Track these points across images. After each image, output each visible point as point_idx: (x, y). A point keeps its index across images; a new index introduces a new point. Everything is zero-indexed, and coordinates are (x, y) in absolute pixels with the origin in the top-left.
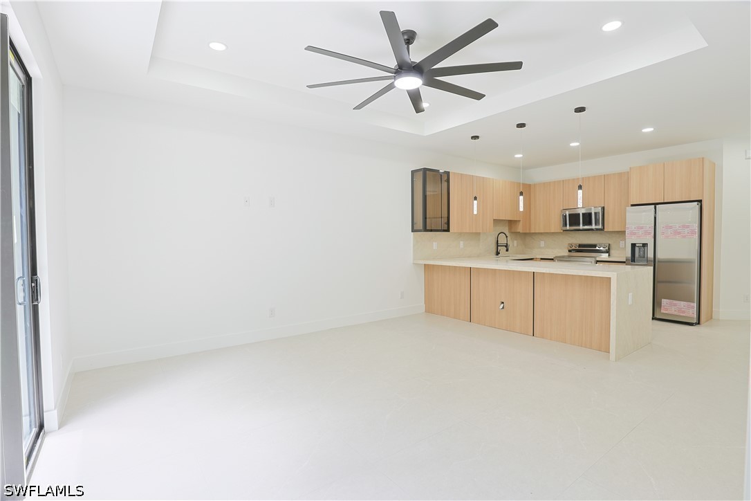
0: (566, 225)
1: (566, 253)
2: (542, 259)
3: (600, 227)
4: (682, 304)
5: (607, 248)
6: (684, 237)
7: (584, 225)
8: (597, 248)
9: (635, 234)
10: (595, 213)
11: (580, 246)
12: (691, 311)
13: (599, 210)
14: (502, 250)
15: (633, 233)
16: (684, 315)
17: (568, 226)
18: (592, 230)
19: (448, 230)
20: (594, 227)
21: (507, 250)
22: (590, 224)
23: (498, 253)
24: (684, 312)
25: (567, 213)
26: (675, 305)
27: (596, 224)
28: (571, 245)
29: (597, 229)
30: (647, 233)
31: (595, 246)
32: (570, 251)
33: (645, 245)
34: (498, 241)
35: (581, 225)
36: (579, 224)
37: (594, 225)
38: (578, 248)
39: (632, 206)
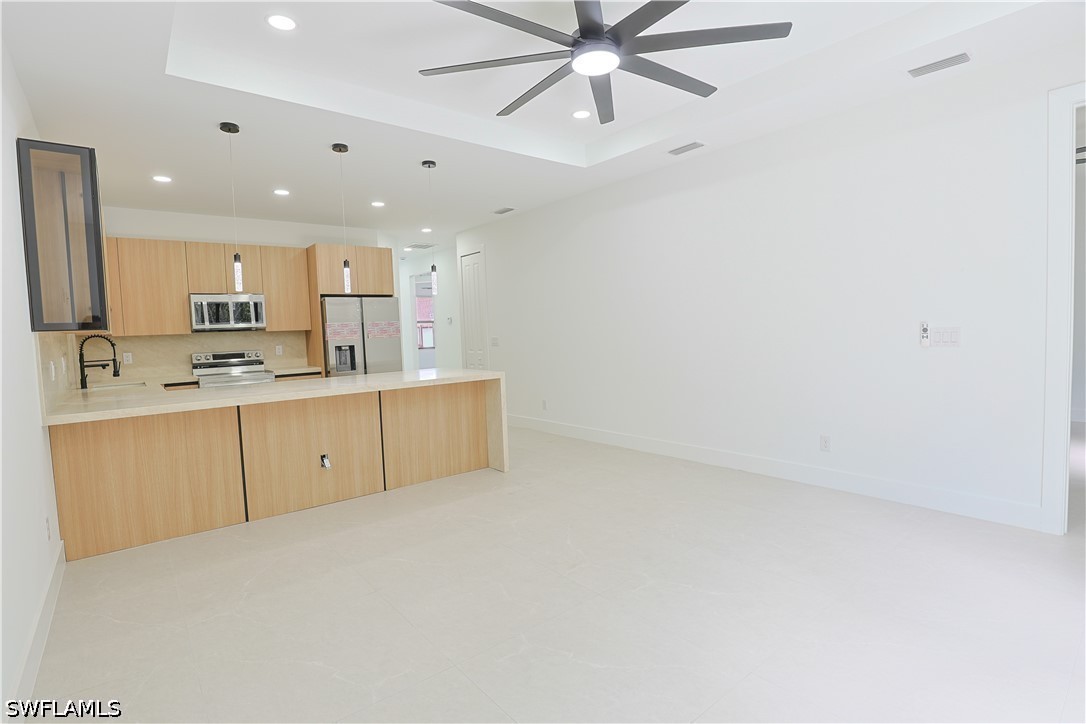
0: (203, 321)
3: (264, 325)
6: (390, 336)
8: (246, 359)
9: (339, 334)
10: (256, 305)
11: (215, 357)
13: (262, 298)
15: (336, 333)
17: (207, 323)
18: (249, 329)
20: (253, 324)
21: (116, 374)
22: (248, 320)
23: (84, 385)
27: (257, 320)
28: (198, 356)
29: (257, 329)
30: (352, 332)
31: (242, 356)
32: (195, 367)
34: (81, 356)
35: (232, 322)
36: (228, 321)
37: (253, 322)
38: (211, 361)
39: (322, 296)
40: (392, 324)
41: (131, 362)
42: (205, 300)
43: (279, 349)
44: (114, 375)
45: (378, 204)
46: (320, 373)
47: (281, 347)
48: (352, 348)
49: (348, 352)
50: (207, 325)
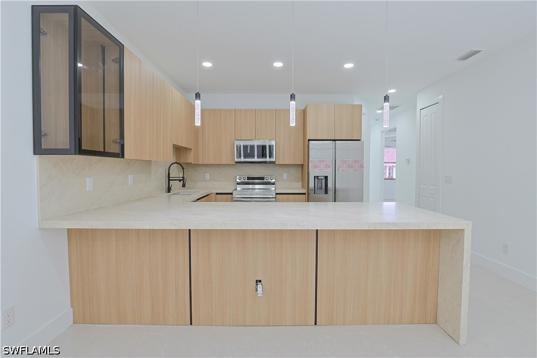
0: (240, 157)
3: (274, 159)
5: (274, 180)
7: (258, 157)
8: (265, 180)
9: (317, 167)
10: (270, 146)
11: (249, 178)
13: (273, 143)
14: (176, 185)
15: (316, 167)
17: (242, 158)
18: (265, 162)
20: (268, 159)
21: (184, 186)
22: (264, 156)
23: (169, 190)
27: (270, 157)
29: (271, 162)
30: (327, 167)
31: (262, 178)
34: (169, 174)
35: (256, 157)
36: (253, 157)
37: (268, 157)
38: (246, 180)
39: (309, 140)
40: (358, 162)
41: (209, 178)
42: (242, 143)
43: (285, 176)
44: (183, 186)
45: (349, 66)
46: (305, 194)
47: (286, 174)
48: (326, 178)
49: (324, 181)
50: (242, 159)
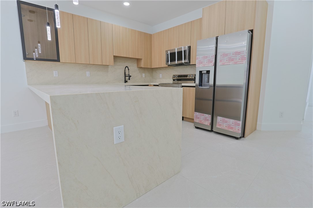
1: (171, 81)
2: (154, 85)
3: (187, 61)
4: (231, 121)
5: (193, 78)
6: (236, 63)
7: (178, 60)
10: (184, 51)
11: (179, 76)
12: (237, 127)
13: (187, 48)
15: (201, 63)
16: (232, 130)
17: (169, 62)
19: (58, 60)
23: (126, 82)
24: (232, 128)
25: (169, 52)
26: (226, 122)
28: (174, 76)
29: (185, 63)
30: (210, 61)
31: (186, 76)
32: (174, 80)
33: (208, 72)
34: (125, 73)
36: (175, 60)
37: (183, 60)
38: (177, 78)
40: (239, 54)
41: (161, 77)
44: (129, 79)
